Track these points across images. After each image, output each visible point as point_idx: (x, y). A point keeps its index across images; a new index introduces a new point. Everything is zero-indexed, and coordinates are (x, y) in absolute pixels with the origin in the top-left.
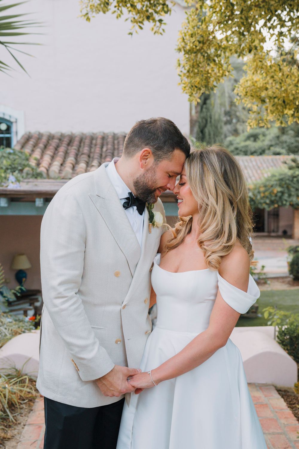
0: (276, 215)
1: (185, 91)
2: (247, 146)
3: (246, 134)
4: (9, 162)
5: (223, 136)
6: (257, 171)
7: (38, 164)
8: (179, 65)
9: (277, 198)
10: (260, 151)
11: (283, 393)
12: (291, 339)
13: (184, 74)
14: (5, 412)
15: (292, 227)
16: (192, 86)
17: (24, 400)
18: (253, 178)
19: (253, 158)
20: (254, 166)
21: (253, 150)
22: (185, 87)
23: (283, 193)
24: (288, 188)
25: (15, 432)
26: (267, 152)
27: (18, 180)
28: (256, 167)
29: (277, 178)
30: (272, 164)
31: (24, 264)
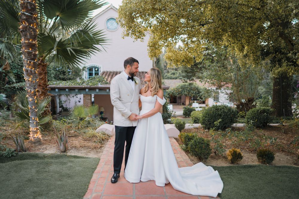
0: (180, 98)
2: (171, 77)
3: (171, 73)
4: (99, 79)
5: (164, 73)
6: (174, 84)
7: (107, 80)
9: (180, 93)
10: (175, 78)
11: (176, 139)
12: (179, 126)
14: (101, 141)
15: (185, 102)
17: (106, 139)
18: (173, 86)
19: (173, 80)
20: (173, 82)
21: (173, 78)
23: (182, 91)
24: (184, 89)
25: (104, 145)
26: (178, 78)
27: (101, 84)
29: (180, 86)
30: (179, 82)
31: (103, 110)
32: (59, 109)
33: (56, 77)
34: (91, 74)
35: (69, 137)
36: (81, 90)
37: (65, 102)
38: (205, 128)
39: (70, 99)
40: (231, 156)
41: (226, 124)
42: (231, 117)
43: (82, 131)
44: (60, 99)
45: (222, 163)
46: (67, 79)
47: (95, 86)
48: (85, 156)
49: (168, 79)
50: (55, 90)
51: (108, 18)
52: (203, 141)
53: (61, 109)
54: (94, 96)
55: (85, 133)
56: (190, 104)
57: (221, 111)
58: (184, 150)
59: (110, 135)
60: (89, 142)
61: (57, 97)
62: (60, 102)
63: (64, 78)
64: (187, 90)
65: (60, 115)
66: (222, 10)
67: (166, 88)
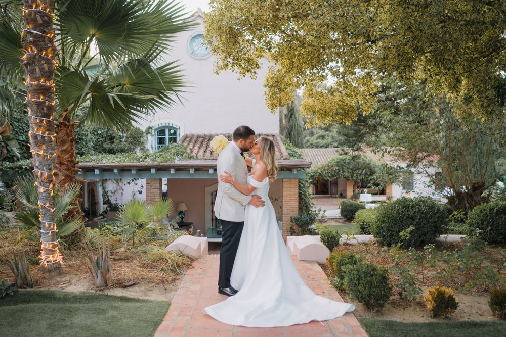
0: (335, 184)
1: (269, 107)
2: (318, 143)
3: (317, 135)
4: (175, 150)
5: (303, 137)
6: (323, 158)
7: (191, 152)
8: (266, 94)
9: (336, 174)
10: (326, 145)
11: (322, 265)
12: (328, 239)
14: (175, 268)
15: (345, 191)
16: (272, 105)
18: (321, 162)
19: (321, 149)
20: (321, 154)
21: (321, 145)
23: (339, 170)
24: (342, 167)
25: (180, 277)
26: (330, 146)
27: (180, 159)
28: (323, 155)
29: (335, 161)
30: (333, 153)
31: (183, 208)
32: (102, 207)
33: (97, 147)
34: (161, 141)
35: (115, 260)
36: (143, 170)
37: (114, 193)
38: (382, 244)
39: (124, 187)
40: (433, 302)
41: (425, 235)
42: (435, 222)
43: (140, 249)
44: (104, 189)
45: (413, 316)
46: (117, 150)
47: (169, 163)
48: (141, 298)
49: (312, 147)
50: (94, 171)
51: (193, 36)
52: (374, 270)
53: (106, 206)
54: (168, 182)
55: (144, 252)
56: (356, 196)
57: (414, 210)
58: (336, 288)
59: (192, 257)
60: (153, 269)
61: (99, 184)
62: (105, 193)
63: (113, 149)
64: (348, 168)
65: (104, 217)
66: (413, 9)
67: (306, 165)
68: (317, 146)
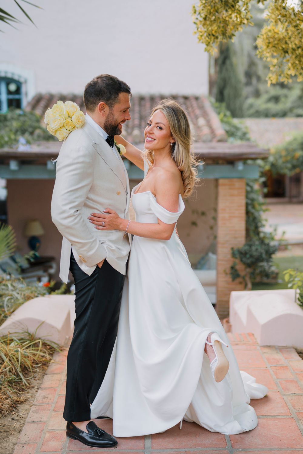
1: (201, 41)
2: (269, 108)
4: (19, 124)
5: (243, 97)
8: (195, 12)
9: (300, 163)
10: (282, 113)
13: (201, 21)
14: (18, 375)
16: (209, 35)
17: (37, 364)
19: (274, 120)
21: (274, 112)
22: (201, 36)
25: (29, 395)
26: (289, 114)
27: (28, 142)
29: (299, 142)
31: (37, 230)
67: (259, 154)
68: (267, 115)
